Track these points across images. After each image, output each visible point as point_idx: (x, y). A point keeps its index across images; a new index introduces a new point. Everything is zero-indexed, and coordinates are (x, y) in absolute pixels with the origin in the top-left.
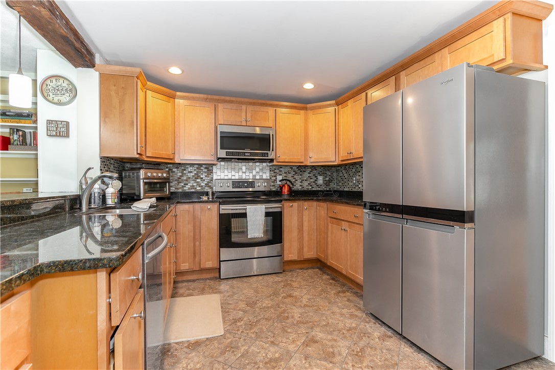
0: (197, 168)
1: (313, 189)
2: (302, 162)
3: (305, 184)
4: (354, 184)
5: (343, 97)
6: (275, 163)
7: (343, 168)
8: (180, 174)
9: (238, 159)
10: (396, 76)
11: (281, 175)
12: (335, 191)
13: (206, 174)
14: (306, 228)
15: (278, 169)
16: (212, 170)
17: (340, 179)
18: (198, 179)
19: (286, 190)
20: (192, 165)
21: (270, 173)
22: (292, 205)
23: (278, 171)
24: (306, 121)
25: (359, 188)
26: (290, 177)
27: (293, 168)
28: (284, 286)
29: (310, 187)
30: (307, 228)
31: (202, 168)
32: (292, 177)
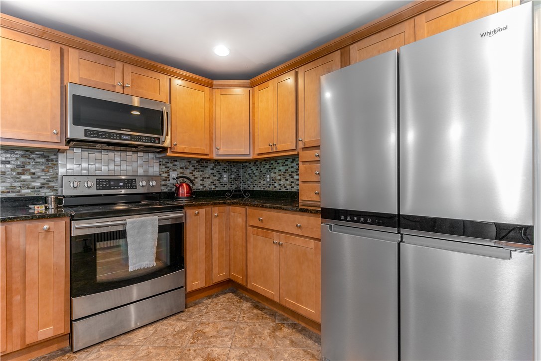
0: (22, 156)
1: (217, 189)
2: (206, 155)
3: (207, 183)
4: (268, 182)
5: (262, 75)
6: (169, 154)
7: (252, 164)
9: (109, 144)
10: (343, 50)
11: (176, 170)
12: (246, 191)
13: (43, 167)
14: (215, 242)
15: (171, 163)
16: (57, 161)
17: (247, 176)
18: (24, 174)
19: (184, 191)
21: (160, 168)
22: (198, 213)
23: (171, 165)
24: (211, 101)
25: (275, 187)
26: (187, 173)
27: (192, 162)
28: (193, 338)
29: (214, 187)
30: (217, 242)
31: (33, 156)
32: (190, 173)
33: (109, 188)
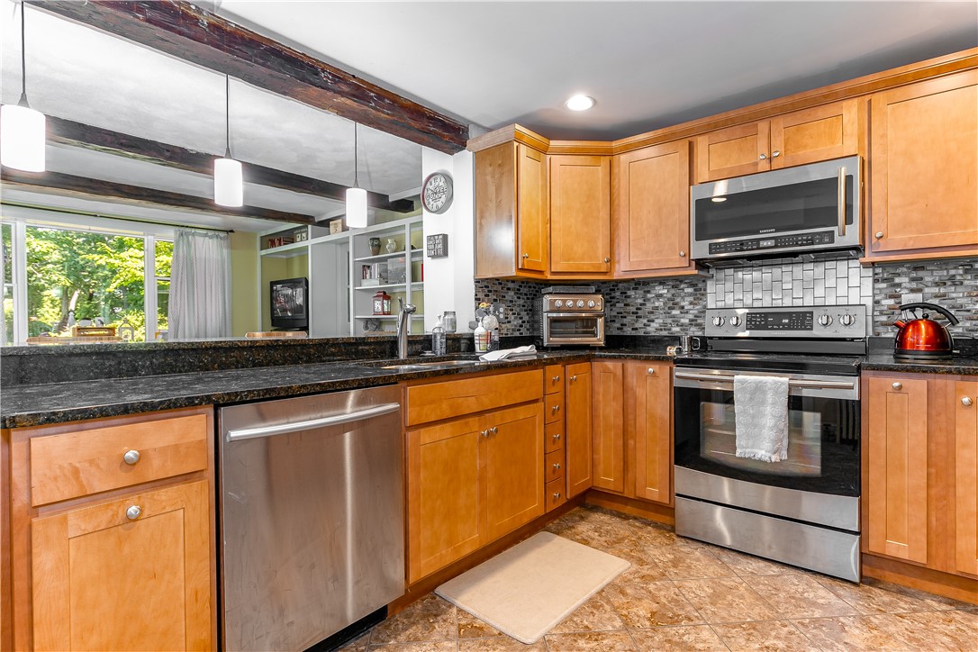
0: (673, 287)
6: (874, 257)
8: (640, 301)
13: (691, 299)
15: (908, 274)
16: (705, 290)
18: (673, 309)
20: (662, 281)
21: (874, 289)
22: (900, 387)
23: (907, 279)
26: (959, 296)
31: (682, 286)
32: (969, 296)
33: (765, 328)
